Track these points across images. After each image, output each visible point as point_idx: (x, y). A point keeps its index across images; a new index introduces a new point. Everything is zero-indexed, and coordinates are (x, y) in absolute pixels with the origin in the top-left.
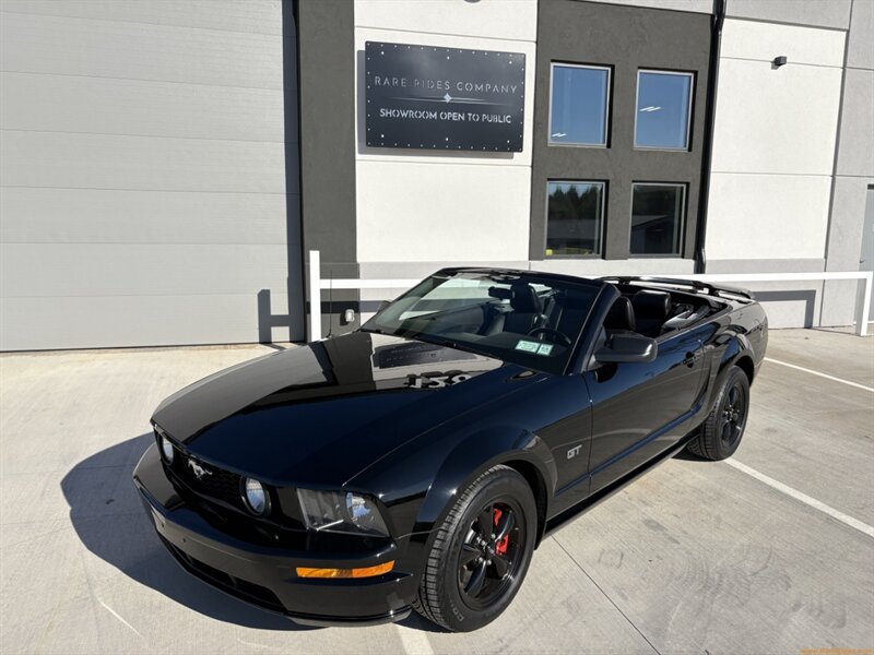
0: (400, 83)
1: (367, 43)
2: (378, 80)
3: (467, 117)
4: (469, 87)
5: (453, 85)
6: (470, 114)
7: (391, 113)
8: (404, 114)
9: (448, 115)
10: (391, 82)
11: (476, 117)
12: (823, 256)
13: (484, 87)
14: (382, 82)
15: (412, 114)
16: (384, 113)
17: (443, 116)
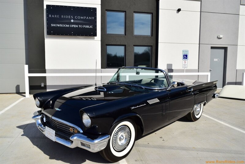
0: (57, 16)
1: (46, 5)
2: (50, 16)
3: (78, 26)
4: (79, 17)
5: (74, 17)
6: (79, 26)
7: (55, 25)
8: (59, 25)
9: (73, 26)
10: (54, 16)
11: (81, 26)
12: (197, 68)
13: (84, 17)
14: (52, 16)
15: (61, 25)
16: (52, 25)
17: (71, 26)
